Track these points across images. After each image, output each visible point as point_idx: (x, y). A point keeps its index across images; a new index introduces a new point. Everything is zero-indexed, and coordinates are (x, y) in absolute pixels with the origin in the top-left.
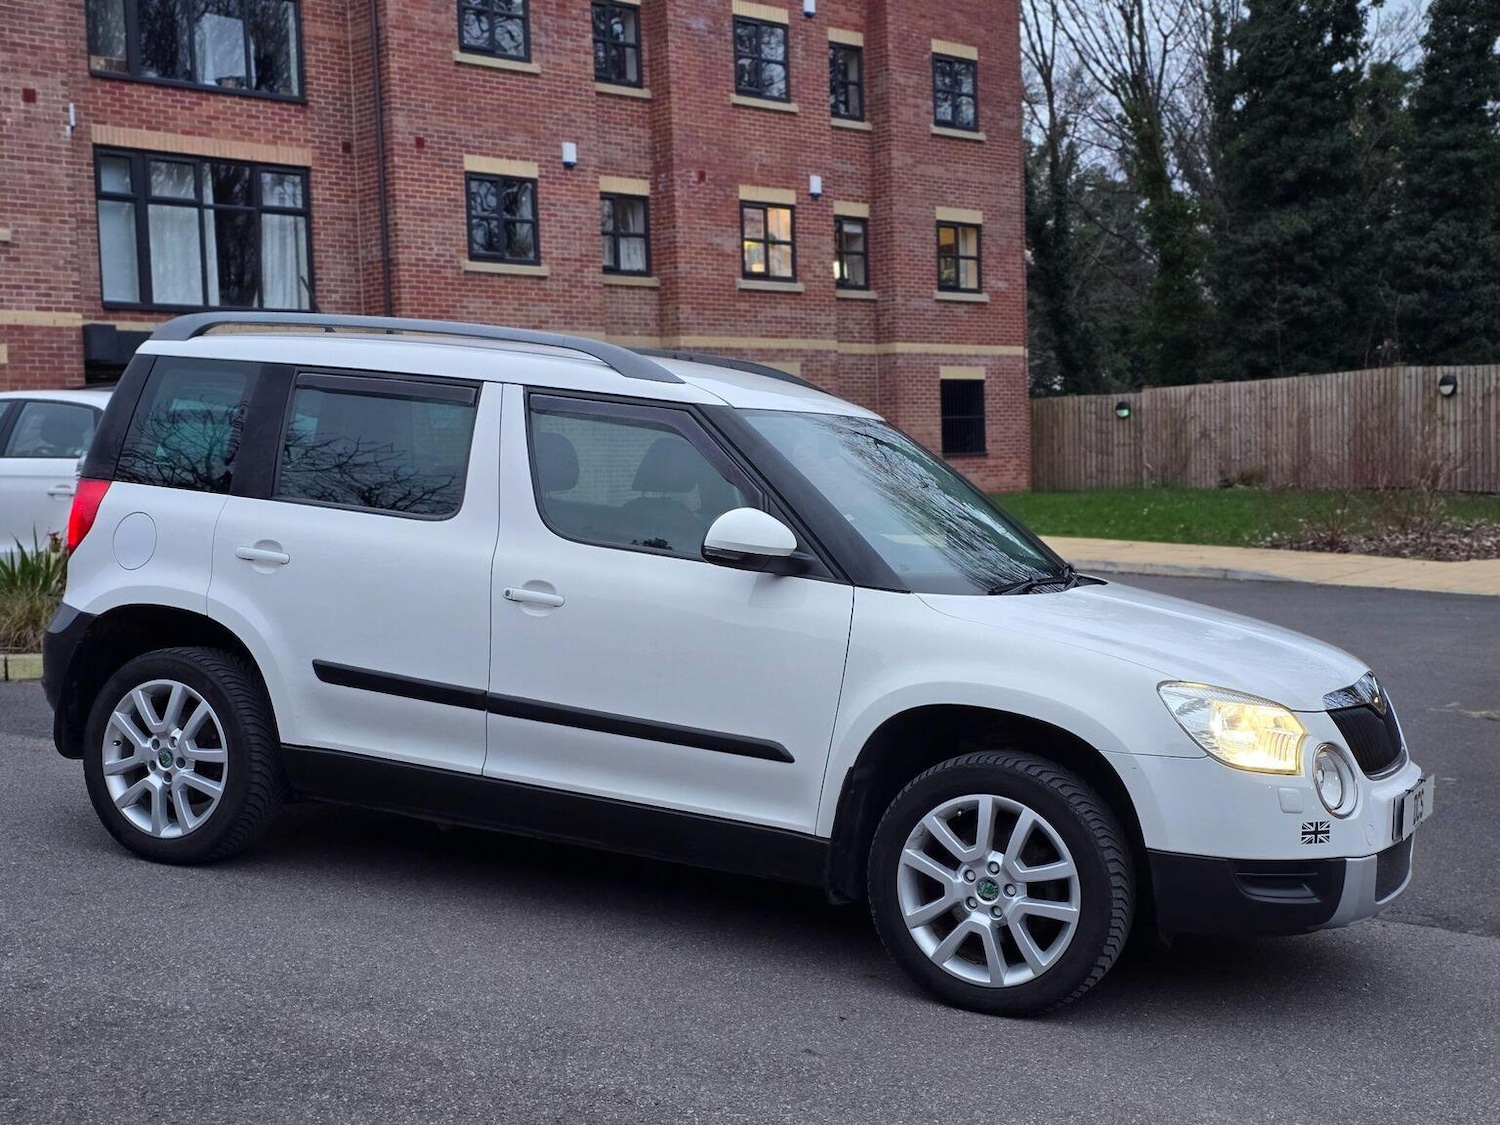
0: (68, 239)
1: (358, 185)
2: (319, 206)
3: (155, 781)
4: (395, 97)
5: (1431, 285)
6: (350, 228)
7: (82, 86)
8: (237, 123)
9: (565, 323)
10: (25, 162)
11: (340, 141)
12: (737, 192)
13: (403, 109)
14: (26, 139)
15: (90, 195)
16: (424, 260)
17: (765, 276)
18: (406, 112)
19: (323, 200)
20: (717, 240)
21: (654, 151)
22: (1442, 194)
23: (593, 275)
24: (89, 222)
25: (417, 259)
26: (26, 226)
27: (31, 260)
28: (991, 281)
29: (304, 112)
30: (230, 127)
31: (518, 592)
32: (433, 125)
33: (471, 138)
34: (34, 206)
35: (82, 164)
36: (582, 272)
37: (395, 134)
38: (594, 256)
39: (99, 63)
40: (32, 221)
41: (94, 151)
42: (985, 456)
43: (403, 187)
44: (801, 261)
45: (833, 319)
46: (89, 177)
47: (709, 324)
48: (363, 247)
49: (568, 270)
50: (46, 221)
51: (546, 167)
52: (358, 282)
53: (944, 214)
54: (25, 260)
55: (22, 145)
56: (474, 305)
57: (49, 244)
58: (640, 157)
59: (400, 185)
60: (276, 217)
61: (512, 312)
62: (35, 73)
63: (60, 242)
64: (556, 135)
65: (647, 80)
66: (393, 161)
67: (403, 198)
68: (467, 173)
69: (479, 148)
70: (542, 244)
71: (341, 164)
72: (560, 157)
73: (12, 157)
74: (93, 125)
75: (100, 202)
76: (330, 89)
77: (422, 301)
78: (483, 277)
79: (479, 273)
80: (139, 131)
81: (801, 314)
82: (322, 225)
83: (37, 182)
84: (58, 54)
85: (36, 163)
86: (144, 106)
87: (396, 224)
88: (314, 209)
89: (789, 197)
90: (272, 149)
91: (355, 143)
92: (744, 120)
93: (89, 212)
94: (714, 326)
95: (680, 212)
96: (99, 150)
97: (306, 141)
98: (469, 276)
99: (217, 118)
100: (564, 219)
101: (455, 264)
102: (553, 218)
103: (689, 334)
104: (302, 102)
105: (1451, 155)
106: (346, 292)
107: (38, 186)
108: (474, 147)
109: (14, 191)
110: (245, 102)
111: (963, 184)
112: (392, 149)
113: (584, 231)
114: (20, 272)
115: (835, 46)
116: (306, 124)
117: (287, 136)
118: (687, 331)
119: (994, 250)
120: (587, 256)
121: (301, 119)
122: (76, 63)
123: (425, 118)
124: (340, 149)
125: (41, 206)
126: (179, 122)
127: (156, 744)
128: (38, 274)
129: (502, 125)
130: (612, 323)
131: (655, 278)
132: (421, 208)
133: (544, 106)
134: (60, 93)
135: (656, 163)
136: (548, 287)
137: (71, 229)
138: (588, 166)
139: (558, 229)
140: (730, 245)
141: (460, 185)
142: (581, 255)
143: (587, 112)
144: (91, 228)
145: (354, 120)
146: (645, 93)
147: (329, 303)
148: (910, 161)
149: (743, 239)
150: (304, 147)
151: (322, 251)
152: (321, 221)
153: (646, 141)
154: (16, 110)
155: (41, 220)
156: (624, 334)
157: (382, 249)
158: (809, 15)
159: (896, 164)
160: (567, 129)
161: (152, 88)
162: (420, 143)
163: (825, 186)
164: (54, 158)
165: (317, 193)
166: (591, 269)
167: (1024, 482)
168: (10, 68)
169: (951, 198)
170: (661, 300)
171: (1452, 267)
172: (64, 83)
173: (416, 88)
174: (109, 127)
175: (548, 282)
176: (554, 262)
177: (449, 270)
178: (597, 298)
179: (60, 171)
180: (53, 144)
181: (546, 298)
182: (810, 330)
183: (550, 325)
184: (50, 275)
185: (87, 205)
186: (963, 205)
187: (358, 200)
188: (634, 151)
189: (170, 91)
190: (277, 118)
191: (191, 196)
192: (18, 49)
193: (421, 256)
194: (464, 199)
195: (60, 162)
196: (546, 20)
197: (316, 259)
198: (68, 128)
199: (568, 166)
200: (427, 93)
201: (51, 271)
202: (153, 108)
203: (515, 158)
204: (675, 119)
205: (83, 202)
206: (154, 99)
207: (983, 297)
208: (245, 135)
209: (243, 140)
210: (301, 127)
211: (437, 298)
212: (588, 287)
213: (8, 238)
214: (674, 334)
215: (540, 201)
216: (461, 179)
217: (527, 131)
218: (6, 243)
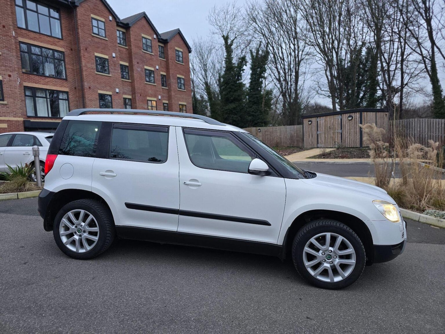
0: (19, 104)
1: (78, 95)
3: (76, 237)
4: (85, 79)
5: (253, 115)
6: (77, 103)
7: (21, 75)
10: (9, 89)
11: (74, 87)
12: (147, 98)
13: (86, 82)
14: (9, 84)
15: (23, 96)
19: (71, 98)
20: (144, 106)
21: (132, 91)
22: (254, 102)
26: (10, 101)
27: (12, 108)
29: (67, 82)
30: (52, 84)
31: (188, 182)
32: (92, 85)
33: (99, 87)
34: (12, 97)
35: (22, 89)
37: (85, 86)
39: (24, 71)
40: (12, 100)
46: (23, 92)
50: (15, 100)
51: (113, 93)
53: (180, 103)
54: (10, 107)
57: (15, 105)
58: (130, 92)
59: (86, 95)
60: (62, 101)
62: (10, 72)
64: (115, 87)
65: (130, 79)
66: (85, 91)
67: (87, 97)
70: (113, 106)
71: (74, 91)
72: (116, 91)
73: (6, 88)
74: (24, 82)
75: (26, 97)
76: (71, 77)
80: (33, 84)
82: (71, 102)
83: (12, 93)
84: (15, 68)
85: (12, 89)
86: (34, 79)
88: (69, 99)
89: (155, 99)
90: (61, 88)
91: (77, 88)
92: (147, 86)
93: (24, 99)
95: (137, 101)
96: (25, 87)
99: (49, 82)
100: (117, 102)
102: (115, 102)
104: (66, 80)
105: (255, 96)
108: (100, 89)
109: (7, 94)
110: (55, 79)
111: (183, 98)
112: (84, 89)
113: (120, 104)
114: (9, 110)
115: (162, 75)
117: (63, 86)
119: (188, 109)
122: (19, 70)
123: (90, 83)
124: (74, 89)
126: (41, 82)
127: (76, 227)
128: (13, 110)
129: (105, 85)
132: (90, 99)
133: (112, 82)
134: (16, 76)
135: (132, 93)
137: (20, 102)
138: (121, 93)
143: (120, 84)
144: (24, 102)
145: (76, 83)
146: (130, 81)
148: (175, 94)
149: (148, 106)
150: (67, 88)
151: (71, 107)
153: (131, 89)
154: (7, 78)
158: (157, 69)
159: (172, 94)
160: (117, 86)
162: (90, 88)
163: (161, 98)
164: (16, 88)
165: (70, 96)
168: (5, 70)
169: (181, 100)
171: (256, 113)
172: (17, 74)
173: (89, 78)
174: (27, 83)
179: (17, 91)
180: (15, 85)
184: (16, 110)
186: (183, 102)
187: (78, 98)
188: (128, 91)
189: (39, 76)
190: (61, 82)
191: (44, 96)
192: (7, 67)
194: (98, 98)
196: (112, 67)
198: (18, 82)
199: (117, 93)
200: (91, 79)
203: (107, 91)
204: (136, 85)
206: (37, 78)
208: (55, 85)
210: (66, 84)
215: (112, 99)
216: (98, 94)
217: (110, 86)
218: (6, 104)
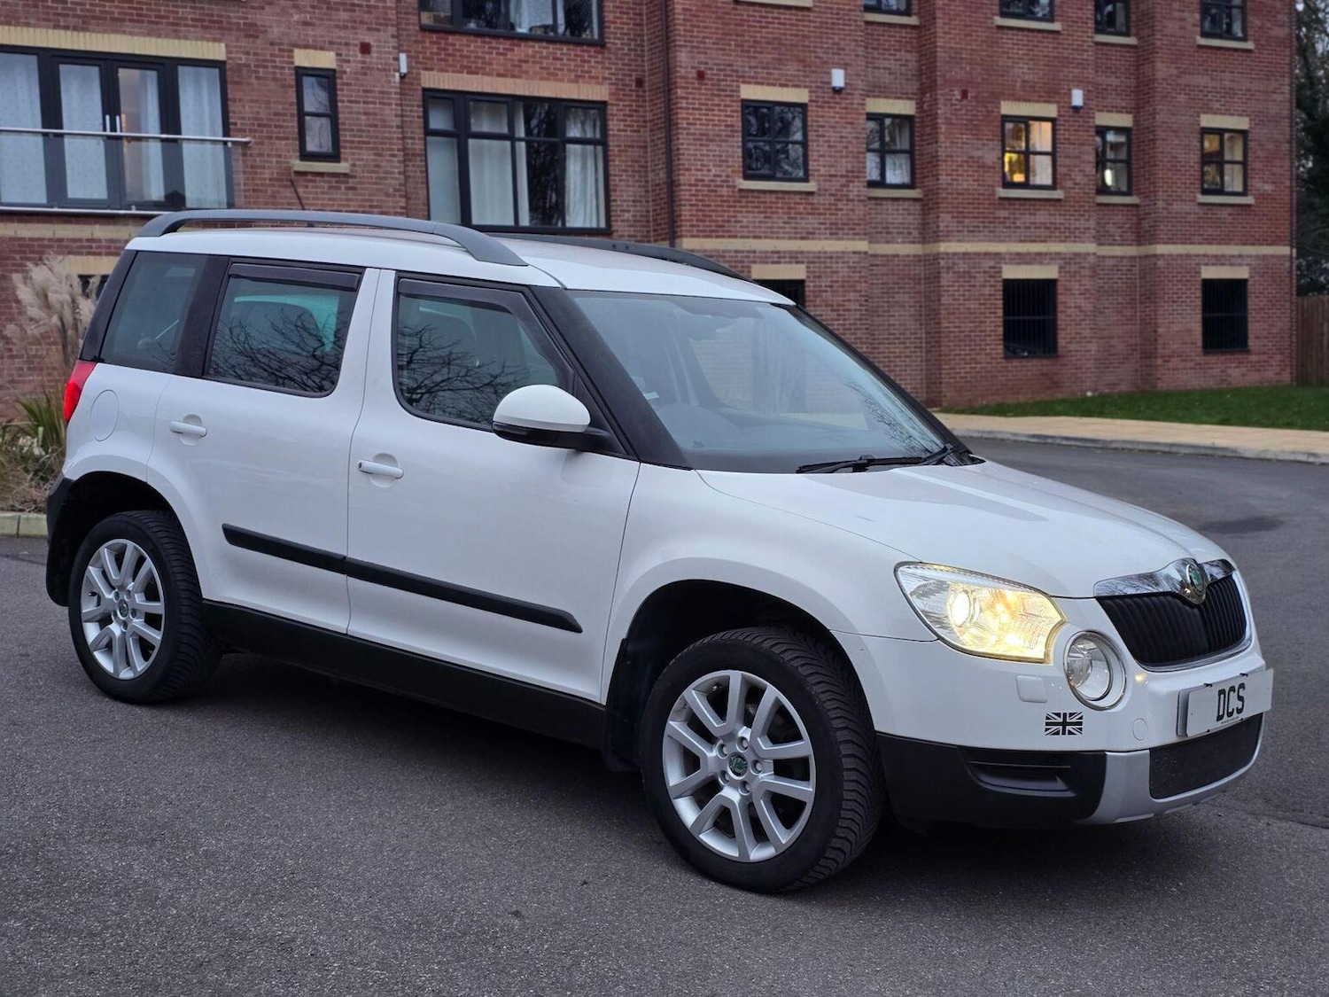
0: (396, 171)
1: (649, 116)
2: (614, 135)
3: (116, 628)
4: (680, 35)
6: (641, 154)
7: (413, 38)
8: (544, 65)
9: (831, 234)
10: (362, 105)
11: (634, 77)
12: (999, 108)
13: (686, 46)
14: (362, 85)
15: (420, 132)
16: (703, 181)
17: (1025, 185)
18: (689, 49)
19: (619, 130)
20: (979, 153)
21: (920, 73)
23: (857, 189)
24: (419, 155)
25: (696, 180)
26: (362, 160)
27: (366, 189)
28: (1256, 184)
29: (603, 53)
30: (538, 69)
31: (369, 464)
32: (712, 59)
33: (747, 69)
34: (369, 143)
35: (413, 106)
36: (848, 186)
37: (678, 69)
38: (859, 172)
39: (426, 18)
40: (367, 156)
41: (424, 95)
42: (1248, 352)
43: (684, 116)
44: (1061, 170)
45: (1092, 224)
46: (418, 117)
47: (969, 231)
48: (653, 171)
49: (835, 185)
50: (380, 155)
51: (815, 92)
52: (647, 202)
53: (1207, 121)
54: (362, 189)
55: (359, 91)
56: (746, 219)
57: (381, 175)
58: (907, 80)
59: (682, 114)
60: (578, 147)
61: (781, 225)
62: (369, 29)
63: (391, 173)
64: (825, 63)
65: (915, 8)
66: (676, 93)
67: (685, 126)
68: (743, 101)
69: (753, 77)
70: (810, 163)
71: (634, 98)
72: (829, 83)
73: (351, 102)
74: (422, 72)
75: (429, 138)
76: (625, 31)
77: (701, 218)
78: (756, 194)
79: (752, 191)
80: (461, 75)
81: (1059, 220)
82: (616, 153)
83: (371, 122)
84: (389, 12)
85: (371, 106)
86: (465, 53)
87: (678, 149)
88: (610, 138)
89: (1051, 110)
90: (573, 87)
91: (647, 79)
92: (1007, 39)
93: (419, 146)
94: (973, 233)
95: (943, 128)
96: (429, 94)
97: (604, 78)
98: (743, 194)
99: (527, 62)
100: (832, 139)
101: (731, 184)
102: (821, 139)
103: (950, 241)
104: (600, 44)
106: (637, 211)
107: (371, 126)
108: (749, 77)
109: (352, 130)
110: (551, 46)
111: (1230, 93)
112: (675, 82)
113: (850, 149)
114: (357, 200)
116: (604, 63)
117: (587, 75)
118: (947, 237)
119: (1260, 153)
120: (853, 172)
121: (599, 59)
122: (408, 19)
123: (706, 53)
124: (634, 84)
125: (375, 143)
126: (495, 67)
127: (117, 595)
128: (372, 201)
129: (776, 56)
130: (877, 233)
131: (918, 190)
132: (701, 134)
133: (815, 37)
134: (391, 45)
135: (921, 84)
136: (815, 201)
137: (399, 162)
138: (855, 90)
139: (826, 149)
140: (990, 157)
141: (737, 111)
142: (847, 171)
143: (856, 41)
144: (421, 161)
145: (646, 58)
146: (912, 21)
147: (622, 221)
148: (1175, 72)
149: (1004, 151)
150: (601, 84)
151: (616, 175)
152: (616, 149)
153: (913, 65)
154: (354, 61)
155: (375, 154)
156: (888, 242)
157: (667, 172)
159: (1159, 75)
160: (836, 57)
161: (472, 38)
162: (701, 75)
163: (1086, 98)
164: (386, 101)
165: (614, 125)
166: (856, 184)
167: (1286, 377)
168: (350, 25)
169: (1217, 105)
170: (923, 210)
172: (393, 36)
173: (699, 27)
174: (435, 73)
175: (816, 197)
176: (821, 178)
177: (725, 189)
178: (861, 210)
179: (390, 113)
180: (386, 89)
181: (814, 211)
182: (1068, 235)
183: (817, 236)
184: (382, 201)
185: (417, 141)
186: (1228, 112)
187: (648, 129)
188: (901, 74)
189: (487, 39)
190: (579, 59)
191: (505, 130)
192: (357, 9)
193: (699, 177)
194: (740, 124)
195: (390, 104)
197: (612, 183)
198: (397, 75)
199: (837, 91)
200: (708, 30)
201: (383, 198)
202: (473, 55)
203: (787, 86)
204: (940, 43)
205: (413, 138)
206: (473, 46)
207: (1249, 200)
208: (551, 75)
209: (549, 79)
210: (600, 66)
211: (713, 214)
212: (852, 200)
213: (347, 171)
214: (934, 242)
215: (809, 123)
216: (737, 107)
217: (799, 61)
218: (345, 175)
